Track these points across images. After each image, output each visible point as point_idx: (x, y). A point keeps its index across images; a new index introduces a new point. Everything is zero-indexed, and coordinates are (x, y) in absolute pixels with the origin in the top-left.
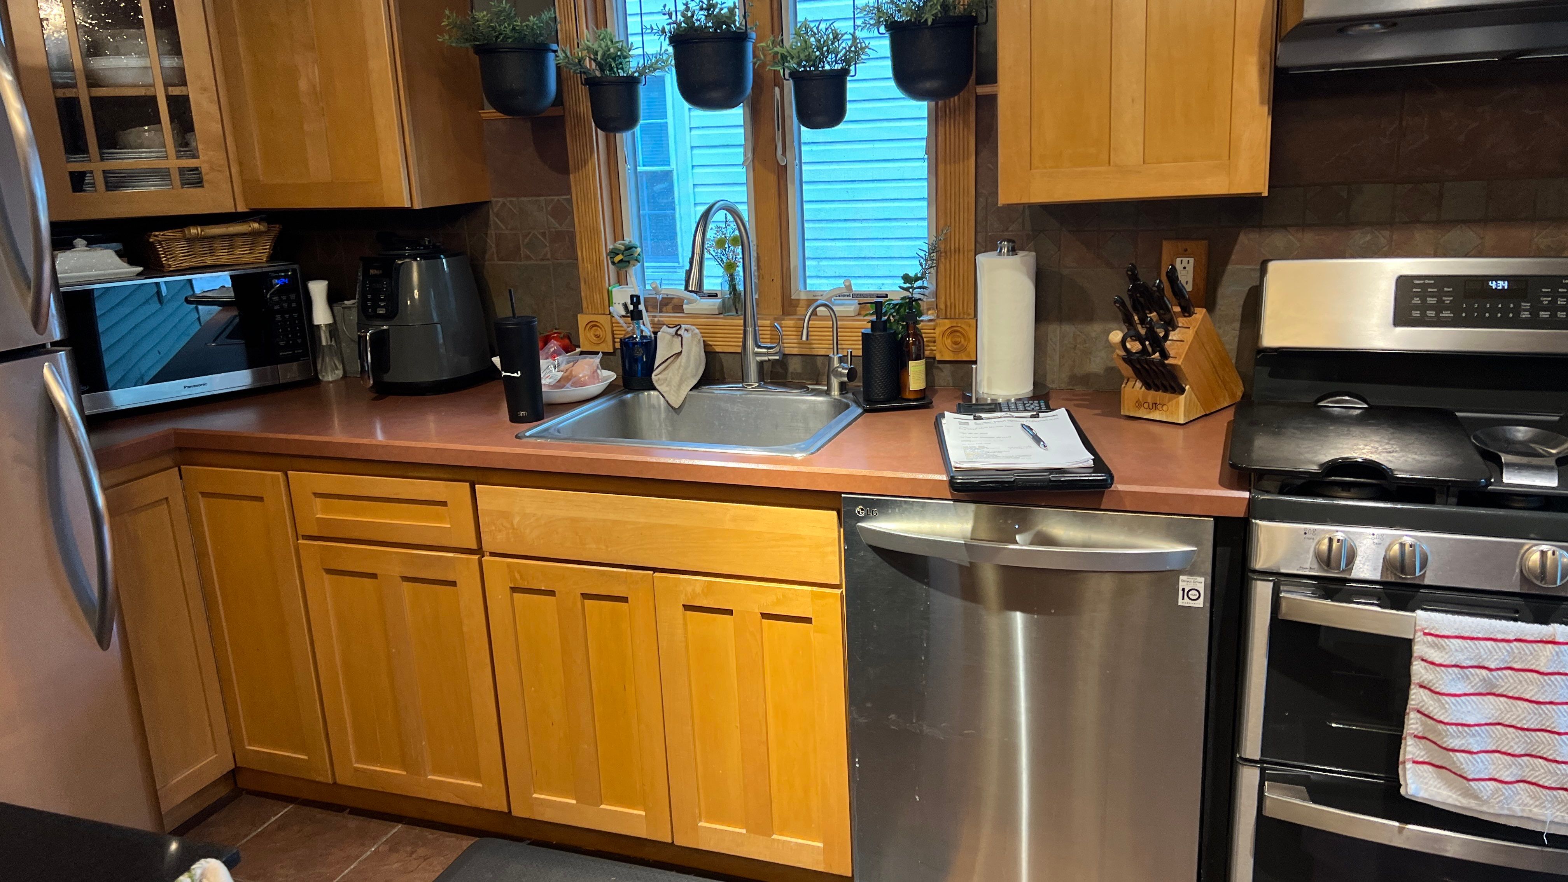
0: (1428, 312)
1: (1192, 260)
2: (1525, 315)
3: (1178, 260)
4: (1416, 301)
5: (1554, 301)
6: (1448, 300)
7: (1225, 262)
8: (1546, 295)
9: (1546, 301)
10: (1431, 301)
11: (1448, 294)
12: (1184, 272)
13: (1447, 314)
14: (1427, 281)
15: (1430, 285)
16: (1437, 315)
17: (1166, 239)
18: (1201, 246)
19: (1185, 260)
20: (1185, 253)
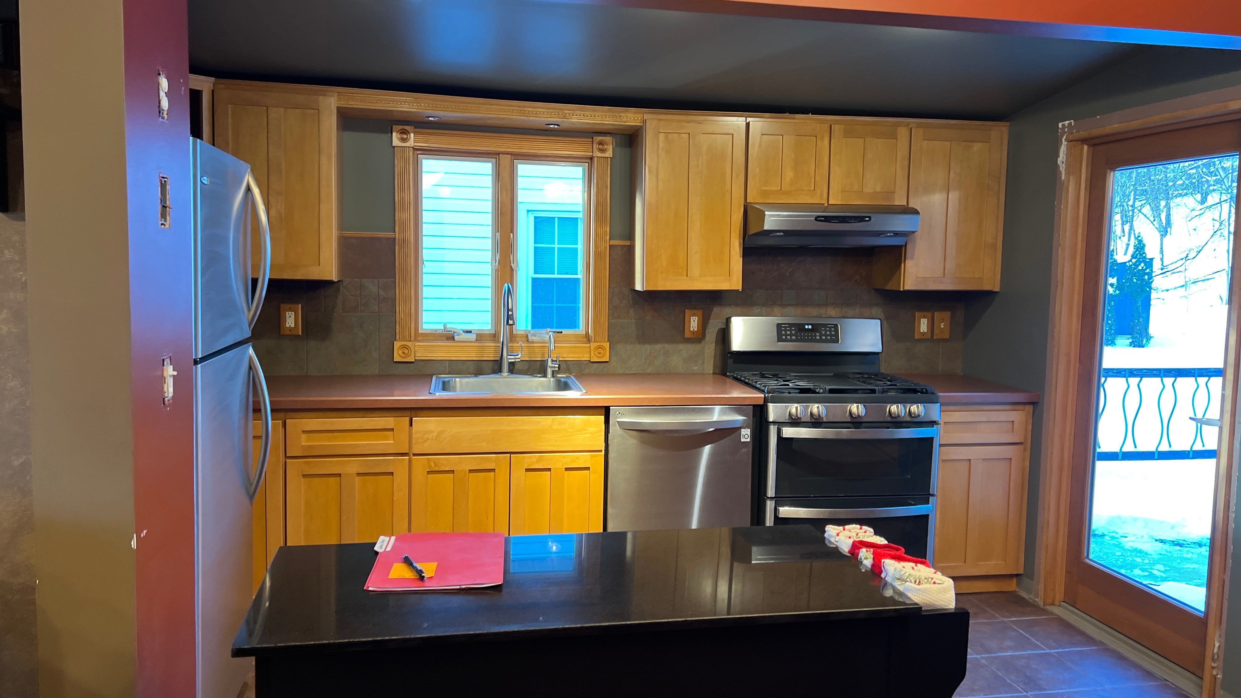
0: (788, 337)
1: (697, 318)
2: (818, 338)
3: (692, 317)
4: (783, 332)
5: (826, 333)
6: (793, 332)
7: (709, 319)
8: (823, 330)
9: (823, 332)
10: (788, 333)
11: (793, 330)
12: (694, 323)
13: (794, 337)
14: (786, 325)
15: (787, 327)
16: (791, 338)
17: (687, 308)
18: (700, 312)
19: (694, 318)
20: (694, 315)
